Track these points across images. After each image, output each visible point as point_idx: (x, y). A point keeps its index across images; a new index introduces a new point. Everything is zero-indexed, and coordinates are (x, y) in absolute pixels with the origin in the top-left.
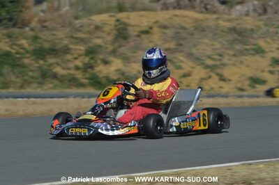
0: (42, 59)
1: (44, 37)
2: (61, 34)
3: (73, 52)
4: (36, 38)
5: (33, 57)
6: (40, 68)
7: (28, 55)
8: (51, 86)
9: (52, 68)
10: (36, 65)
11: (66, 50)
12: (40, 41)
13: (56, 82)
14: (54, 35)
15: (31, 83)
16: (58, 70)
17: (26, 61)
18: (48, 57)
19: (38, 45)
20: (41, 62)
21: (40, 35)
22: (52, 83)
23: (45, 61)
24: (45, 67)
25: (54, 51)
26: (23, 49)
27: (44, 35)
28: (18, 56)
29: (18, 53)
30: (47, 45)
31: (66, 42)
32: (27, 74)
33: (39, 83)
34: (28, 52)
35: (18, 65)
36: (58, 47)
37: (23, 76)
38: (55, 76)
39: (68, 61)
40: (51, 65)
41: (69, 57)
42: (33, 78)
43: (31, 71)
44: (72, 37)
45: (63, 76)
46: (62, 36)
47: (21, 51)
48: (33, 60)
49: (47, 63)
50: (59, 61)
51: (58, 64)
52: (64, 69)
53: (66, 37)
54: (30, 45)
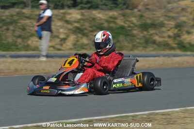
1: (147, 16)
3: (166, 26)
4: (141, 16)
5: (140, 30)
6: (144, 37)
8: (151, 49)
9: (152, 36)
10: (142, 35)
11: (162, 25)
12: (144, 18)
13: (155, 46)
14: (154, 14)
15: (137, 47)
16: (157, 38)
17: (135, 32)
18: (150, 29)
19: (144, 21)
21: (145, 15)
22: (152, 47)
23: (148, 32)
24: (148, 36)
25: (154, 26)
26: (133, 23)
27: (147, 14)
28: (129, 29)
29: (129, 27)
30: (149, 21)
31: (162, 19)
32: (135, 41)
33: (144, 47)
34: (136, 26)
35: (129, 35)
36: (157, 22)
37: (133, 42)
38: (154, 42)
39: (164, 32)
40: (151, 35)
41: (164, 29)
42: (139, 43)
44: (166, 16)
45: (160, 42)
46: (160, 15)
48: (139, 31)
49: (149, 34)
51: (157, 34)
52: (160, 37)
54: (138, 21)
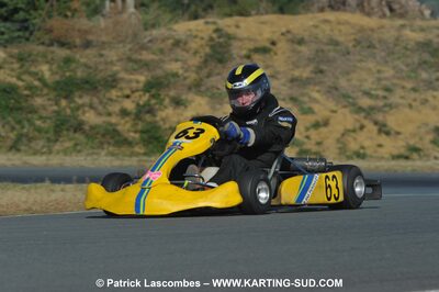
0: (66, 97)
7: (45, 91)
20: (64, 103)
43: (41, 118)
47: (36, 83)
50: (95, 100)
53: (120, 60)
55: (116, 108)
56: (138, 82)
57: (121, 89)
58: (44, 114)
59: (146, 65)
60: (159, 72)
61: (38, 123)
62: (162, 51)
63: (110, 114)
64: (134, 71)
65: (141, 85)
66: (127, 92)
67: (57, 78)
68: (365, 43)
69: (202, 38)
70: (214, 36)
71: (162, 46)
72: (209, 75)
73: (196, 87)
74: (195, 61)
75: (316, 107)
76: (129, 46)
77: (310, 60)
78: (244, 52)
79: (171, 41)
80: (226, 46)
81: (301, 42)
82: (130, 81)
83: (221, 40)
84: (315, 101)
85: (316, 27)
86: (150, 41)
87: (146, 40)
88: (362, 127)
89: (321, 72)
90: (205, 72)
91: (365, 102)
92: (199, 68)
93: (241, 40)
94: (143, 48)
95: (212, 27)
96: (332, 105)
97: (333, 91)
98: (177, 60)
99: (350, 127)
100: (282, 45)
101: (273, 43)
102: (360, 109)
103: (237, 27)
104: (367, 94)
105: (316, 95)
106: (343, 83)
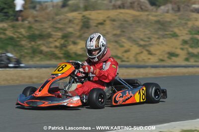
0: (34, 41)
2: (46, 25)
7: (25, 39)
20: (33, 43)
43: (26, 49)
47: (21, 36)
50: (45, 42)
53: (50, 27)
55: (52, 45)
56: (59, 35)
57: (53, 38)
58: (26, 47)
59: (60, 29)
60: (65, 32)
61: (26, 51)
62: (65, 24)
63: (51, 47)
64: (56, 31)
65: (60, 37)
66: (55, 39)
67: (28, 34)
68: (137, 21)
69: (79, 19)
70: (83, 18)
71: (64, 22)
72: (84, 33)
73: (80, 37)
74: (78, 28)
75: (125, 45)
76: (51, 22)
77: (119, 27)
78: (95, 24)
79: (67, 20)
80: (88, 22)
81: (114, 20)
82: (56, 35)
83: (85, 20)
84: (123, 42)
85: (118, 15)
86: (60, 20)
87: (58, 20)
88: (142, 52)
89: (123, 32)
90: (82, 32)
91: (142, 43)
92: (80, 30)
93: (92, 20)
94: (57, 23)
95: (81, 15)
96: (130, 44)
97: (130, 38)
98: (71, 27)
99: (138, 52)
100: (108, 22)
101: (105, 21)
102: (140, 46)
103: (90, 15)
104: (142, 40)
105: (124, 40)
106: (132, 35)
